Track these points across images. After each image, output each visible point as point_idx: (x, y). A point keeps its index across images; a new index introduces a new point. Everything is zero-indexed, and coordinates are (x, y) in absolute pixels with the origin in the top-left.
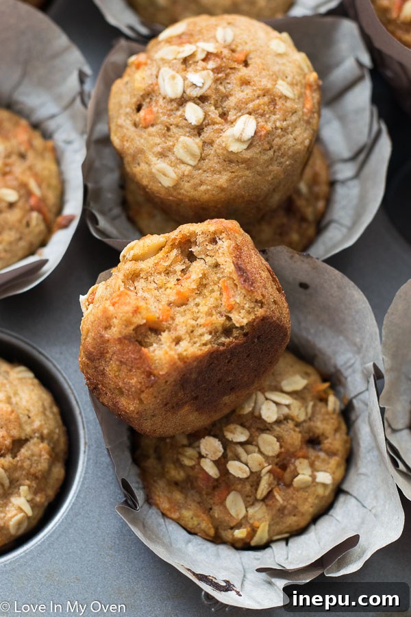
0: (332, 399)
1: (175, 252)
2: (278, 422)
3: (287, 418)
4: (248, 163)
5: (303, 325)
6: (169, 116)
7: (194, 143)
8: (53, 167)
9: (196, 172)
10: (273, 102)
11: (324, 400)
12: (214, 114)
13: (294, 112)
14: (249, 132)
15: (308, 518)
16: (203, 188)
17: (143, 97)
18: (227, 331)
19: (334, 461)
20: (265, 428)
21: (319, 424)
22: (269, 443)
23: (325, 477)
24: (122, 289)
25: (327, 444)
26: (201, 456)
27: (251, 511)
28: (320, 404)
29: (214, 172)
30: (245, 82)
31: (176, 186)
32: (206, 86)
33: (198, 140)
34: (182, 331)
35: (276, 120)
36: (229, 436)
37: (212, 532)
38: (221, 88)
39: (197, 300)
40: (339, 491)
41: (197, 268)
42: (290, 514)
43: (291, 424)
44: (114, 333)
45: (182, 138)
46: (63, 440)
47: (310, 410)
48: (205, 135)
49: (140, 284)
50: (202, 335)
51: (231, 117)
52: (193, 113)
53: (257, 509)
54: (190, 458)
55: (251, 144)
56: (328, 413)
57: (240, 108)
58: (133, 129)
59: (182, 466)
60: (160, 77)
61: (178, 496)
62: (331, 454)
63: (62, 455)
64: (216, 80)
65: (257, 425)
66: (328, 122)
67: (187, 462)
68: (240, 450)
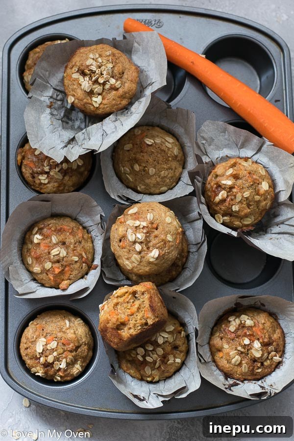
0: (183, 333)
1: (130, 296)
2: (164, 343)
3: (166, 342)
4: (156, 265)
5: (174, 307)
6: (130, 247)
7: (138, 257)
8: (91, 245)
9: (138, 266)
10: (165, 243)
11: (180, 333)
12: (145, 248)
13: (172, 246)
14: (156, 255)
15: (172, 373)
16: (141, 271)
17: (122, 237)
18: (146, 324)
19: (182, 354)
20: (159, 345)
21: (178, 342)
22: (160, 351)
23: (178, 360)
24: (113, 310)
25: (180, 348)
26: (138, 354)
27: (153, 372)
28: (179, 334)
29: (145, 266)
30: (156, 237)
31: (132, 269)
32: (143, 239)
33: (139, 256)
34: (131, 326)
35: (166, 250)
36: (147, 348)
37: (140, 378)
38: (148, 239)
39: (137, 314)
40: (183, 363)
41: (137, 303)
42: (166, 372)
43: (168, 344)
44: (110, 325)
45: (134, 255)
46: (92, 343)
47: (175, 337)
48: (142, 255)
49: (119, 307)
50: (138, 327)
51: (151, 249)
52: (138, 247)
53: (155, 371)
54: (134, 354)
55: (157, 259)
56: (181, 338)
57: (154, 246)
58: (118, 247)
59: (131, 356)
60: (128, 232)
61: (129, 365)
62: (181, 352)
63: (92, 348)
64: (146, 236)
65: (156, 344)
66: (189, 229)
67: (133, 356)
68: (150, 353)
